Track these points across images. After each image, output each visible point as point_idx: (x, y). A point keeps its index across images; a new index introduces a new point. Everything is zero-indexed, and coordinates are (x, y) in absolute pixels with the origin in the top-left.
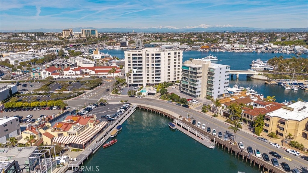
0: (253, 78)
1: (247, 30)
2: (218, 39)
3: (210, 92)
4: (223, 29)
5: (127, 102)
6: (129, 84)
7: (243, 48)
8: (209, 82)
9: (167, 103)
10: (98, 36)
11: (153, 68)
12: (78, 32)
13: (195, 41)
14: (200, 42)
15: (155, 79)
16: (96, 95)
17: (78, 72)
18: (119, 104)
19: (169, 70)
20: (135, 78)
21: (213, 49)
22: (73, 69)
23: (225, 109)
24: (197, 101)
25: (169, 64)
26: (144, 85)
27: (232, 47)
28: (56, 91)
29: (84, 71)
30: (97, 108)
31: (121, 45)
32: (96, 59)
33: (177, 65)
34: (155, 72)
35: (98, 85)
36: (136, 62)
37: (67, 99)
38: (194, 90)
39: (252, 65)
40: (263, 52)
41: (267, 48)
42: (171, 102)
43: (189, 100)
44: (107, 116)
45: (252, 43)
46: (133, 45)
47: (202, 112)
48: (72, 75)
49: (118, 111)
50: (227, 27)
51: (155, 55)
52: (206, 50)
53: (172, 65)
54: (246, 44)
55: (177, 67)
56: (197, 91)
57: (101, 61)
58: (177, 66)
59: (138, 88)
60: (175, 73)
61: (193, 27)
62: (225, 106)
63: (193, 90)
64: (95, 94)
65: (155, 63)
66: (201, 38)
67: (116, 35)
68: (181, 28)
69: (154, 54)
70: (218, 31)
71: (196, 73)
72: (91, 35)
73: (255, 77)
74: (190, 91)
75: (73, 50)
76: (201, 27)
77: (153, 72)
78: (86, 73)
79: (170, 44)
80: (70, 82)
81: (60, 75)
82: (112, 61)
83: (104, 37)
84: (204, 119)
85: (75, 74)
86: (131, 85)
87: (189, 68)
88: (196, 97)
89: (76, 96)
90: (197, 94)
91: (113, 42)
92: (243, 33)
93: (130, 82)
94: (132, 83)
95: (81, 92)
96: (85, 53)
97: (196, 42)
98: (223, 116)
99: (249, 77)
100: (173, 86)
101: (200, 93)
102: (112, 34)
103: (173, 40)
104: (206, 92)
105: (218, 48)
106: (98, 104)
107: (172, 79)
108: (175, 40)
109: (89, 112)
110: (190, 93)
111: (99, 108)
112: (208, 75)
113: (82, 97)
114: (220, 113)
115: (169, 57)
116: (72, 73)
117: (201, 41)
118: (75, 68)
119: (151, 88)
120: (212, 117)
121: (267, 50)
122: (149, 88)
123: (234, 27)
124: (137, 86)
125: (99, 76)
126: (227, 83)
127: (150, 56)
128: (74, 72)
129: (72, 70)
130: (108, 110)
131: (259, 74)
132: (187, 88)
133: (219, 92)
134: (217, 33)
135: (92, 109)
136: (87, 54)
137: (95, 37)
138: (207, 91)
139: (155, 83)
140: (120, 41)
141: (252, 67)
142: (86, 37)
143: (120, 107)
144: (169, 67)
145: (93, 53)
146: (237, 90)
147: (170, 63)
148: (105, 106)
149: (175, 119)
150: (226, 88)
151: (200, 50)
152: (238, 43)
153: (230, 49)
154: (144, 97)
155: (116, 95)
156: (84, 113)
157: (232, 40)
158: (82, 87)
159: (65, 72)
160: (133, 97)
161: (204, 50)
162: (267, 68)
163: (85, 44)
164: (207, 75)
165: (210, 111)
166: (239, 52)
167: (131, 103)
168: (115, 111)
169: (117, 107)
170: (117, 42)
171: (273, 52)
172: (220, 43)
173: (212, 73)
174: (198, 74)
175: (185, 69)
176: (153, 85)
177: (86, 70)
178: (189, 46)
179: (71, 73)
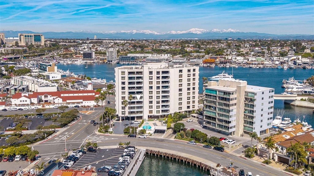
0: (294, 105)
1: (256, 36)
2: (224, 49)
3: (250, 127)
4: (223, 35)
5: (129, 145)
6: (122, 117)
7: (262, 63)
8: (247, 112)
9: (189, 145)
10: (45, 44)
11: (158, 92)
12: (12, 38)
13: (191, 52)
14: (198, 54)
15: (161, 109)
16: (75, 136)
17: (35, 100)
18: (116, 149)
19: (180, 94)
20: (132, 108)
21: (220, 63)
22: (27, 95)
23: (280, 152)
24: (234, 140)
25: (180, 85)
26: (145, 117)
27: (247, 60)
28: (9, 130)
29: (43, 98)
30: (85, 156)
31: (84, 58)
32: (54, 79)
33: (191, 87)
34: (161, 97)
35: (73, 120)
36: (133, 83)
37: (32, 143)
38: (227, 125)
39: (285, 86)
40: (290, 68)
41: (294, 61)
42: (195, 143)
43: (221, 139)
44: (108, 169)
45: (273, 55)
46: (103, 58)
47: (245, 158)
48: (25, 104)
49: (121, 159)
50: (228, 33)
51: (161, 73)
52: (210, 65)
53: (185, 87)
54: (263, 56)
55: (191, 91)
56: (230, 125)
57: (63, 82)
58: (191, 89)
59: (137, 123)
60: (189, 98)
61: (182, 33)
62: (281, 147)
63: (224, 124)
64: (73, 133)
65: (161, 85)
66: (199, 47)
67: (71, 42)
68: (164, 34)
69: (159, 72)
70: (220, 38)
71: (229, 100)
72: (34, 42)
73: (297, 103)
74: (220, 126)
75: (11, 65)
76: (192, 32)
77: (158, 97)
78: (46, 101)
79: (158, 56)
80: (26, 116)
81: (6, 106)
82: (81, 82)
83: (53, 45)
84: (254, 168)
85: (29, 104)
86: (125, 118)
87: (218, 92)
88: (228, 135)
89: (43, 138)
90: (230, 130)
91: (70, 53)
92: (255, 41)
93: (123, 113)
94: (127, 114)
95: (50, 131)
96: (34, 71)
97: (192, 54)
98: (278, 162)
99: (289, 104)
100: (188, 119)
101: (235, 128)
102: (64, 40)
103: (159, 50)
104: (243, 127)
105: (229, 62)
106: (84, 150)
107: (184, 109)
108: (162, 50)
109: (75, 164)
110: (221, 129)
111: (88, 156)
112: (245, 101)
113: (53, 140)
114: (273, 158)
115: (180, 76)
116: (26, 101)
117: (200, 52)
118: (29, 94)
119: (156, 121)
120: (263, 164)
121: (296, 65)
122: (154, 122)
123: (239, 32)
124: (134, 119)
125: (69, 106)
126: (271, 113)
127: (155, 75)
128: (28, 100)
129: (25, 96)
130: (103, 158)
131: (302, 100)
132: (214, 122)
133: (261, 127)
134: (219, 41)
135: (77, 158)
136: (36, 72)
137: (40, 46)
138: (245, 125)
139: (161, 114)
140: (82, 52)
141: (287, 89)
142: (27, 46)
143: (120, 154)
144: (180, 90)
145: (47, 70)
146: (281, 123)
147: (182, 84)
148: (96, 152)
149: (213, 170)
150: (270, 121)
151: (203, 64)
152: (253, 55)
153: (244, 63)
154: (150, 137)
155: (106, 134)
156: (67, 164)
157: (243, 50)
158: (47, 124)
159: (12, 100)
160: (133, 136)
161: (208, 65)
162: (306, 90)
163: (26, 56)
164: (244, 103)
165: (257, 154)
166: (258, 67)
167: (136, 147)
168: (114, 160)
169: (115, 153)
170: (76, 53)
171: (304, 68)
172: (227, 55)
173: (251, 99)
174: (232, 101)
175: (210, 93)
176: (157, 117)
177: (46, 97)
178: (185, 60)
179: (23, 101)
